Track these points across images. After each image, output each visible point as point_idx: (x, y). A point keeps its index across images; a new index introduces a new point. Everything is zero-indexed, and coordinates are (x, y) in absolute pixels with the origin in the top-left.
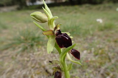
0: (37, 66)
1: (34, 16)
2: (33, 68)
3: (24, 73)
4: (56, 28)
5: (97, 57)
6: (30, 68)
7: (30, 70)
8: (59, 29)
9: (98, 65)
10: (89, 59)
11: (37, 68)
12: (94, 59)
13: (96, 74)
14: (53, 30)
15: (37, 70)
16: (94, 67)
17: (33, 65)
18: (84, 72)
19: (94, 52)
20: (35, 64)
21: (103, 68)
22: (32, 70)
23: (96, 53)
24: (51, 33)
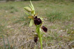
1: (25, 9)
2: (28, 35)
3: (24, 37)
8: (36, 16)
9: (68, 40)
10: (63, 36)
11: (31, 35)
12: (66, 36)
13: (65, 45)
14: (33, 16)
16: (65, 40)
19: (68, 32)
20: (30, 33)
24: (32, 17)
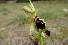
0: (26, 35)
2: (23, 36)
3: (19, 38)
4: (36, 17)
5: (61, 33)
6: (22, 36)
7: (22, 37)
8: (38, 17)
9: (62, 37)
10: (57, 34)
11: (26, 36)
12: (59, 34)
13: (60, 43)
14: (34, 18)
15: (26, 37)
16: (59, 38)
17: (24, 35)
18: (53, 41)
19: (60, 29)
20: (25, 34)
21: (65, 40)
22: (23, 37)
23: (61, 30)
24: (33, 20)
